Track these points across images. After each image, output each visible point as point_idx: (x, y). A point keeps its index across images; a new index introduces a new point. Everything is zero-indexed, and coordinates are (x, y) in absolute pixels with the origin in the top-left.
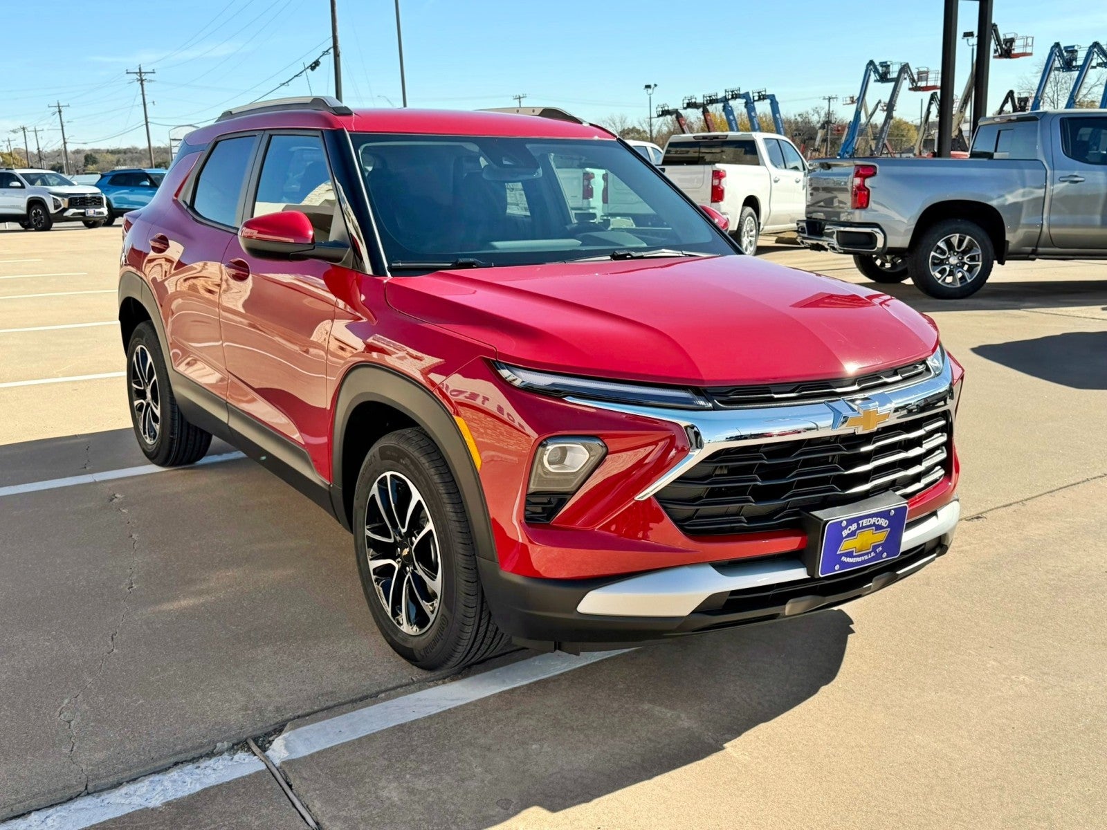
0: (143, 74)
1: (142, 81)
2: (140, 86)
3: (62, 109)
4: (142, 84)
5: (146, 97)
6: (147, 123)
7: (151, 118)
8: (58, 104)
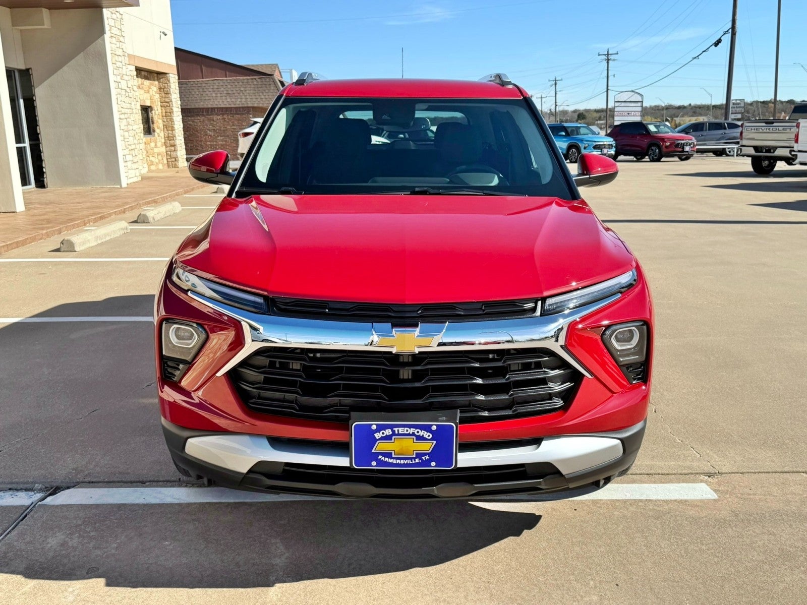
0: (609, 56)
1: (608, 60)
2: (606, 64)
3: (558, 82)
4: (608, 63)
5: (609, 71)
6: (608, 90)
7: (611, 86)
8: (556, 78)
